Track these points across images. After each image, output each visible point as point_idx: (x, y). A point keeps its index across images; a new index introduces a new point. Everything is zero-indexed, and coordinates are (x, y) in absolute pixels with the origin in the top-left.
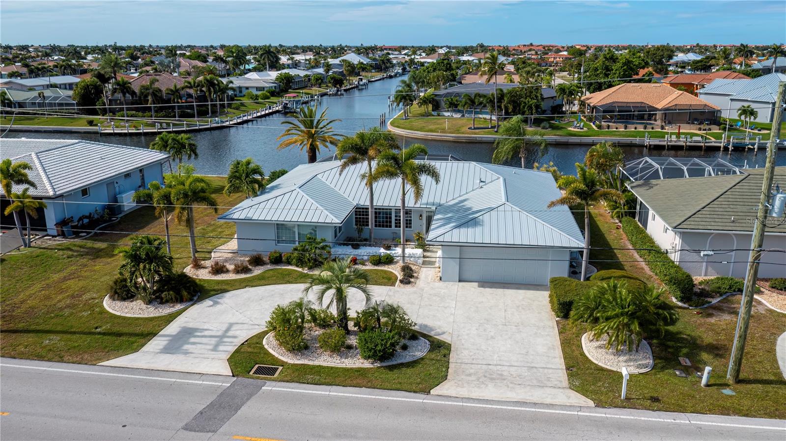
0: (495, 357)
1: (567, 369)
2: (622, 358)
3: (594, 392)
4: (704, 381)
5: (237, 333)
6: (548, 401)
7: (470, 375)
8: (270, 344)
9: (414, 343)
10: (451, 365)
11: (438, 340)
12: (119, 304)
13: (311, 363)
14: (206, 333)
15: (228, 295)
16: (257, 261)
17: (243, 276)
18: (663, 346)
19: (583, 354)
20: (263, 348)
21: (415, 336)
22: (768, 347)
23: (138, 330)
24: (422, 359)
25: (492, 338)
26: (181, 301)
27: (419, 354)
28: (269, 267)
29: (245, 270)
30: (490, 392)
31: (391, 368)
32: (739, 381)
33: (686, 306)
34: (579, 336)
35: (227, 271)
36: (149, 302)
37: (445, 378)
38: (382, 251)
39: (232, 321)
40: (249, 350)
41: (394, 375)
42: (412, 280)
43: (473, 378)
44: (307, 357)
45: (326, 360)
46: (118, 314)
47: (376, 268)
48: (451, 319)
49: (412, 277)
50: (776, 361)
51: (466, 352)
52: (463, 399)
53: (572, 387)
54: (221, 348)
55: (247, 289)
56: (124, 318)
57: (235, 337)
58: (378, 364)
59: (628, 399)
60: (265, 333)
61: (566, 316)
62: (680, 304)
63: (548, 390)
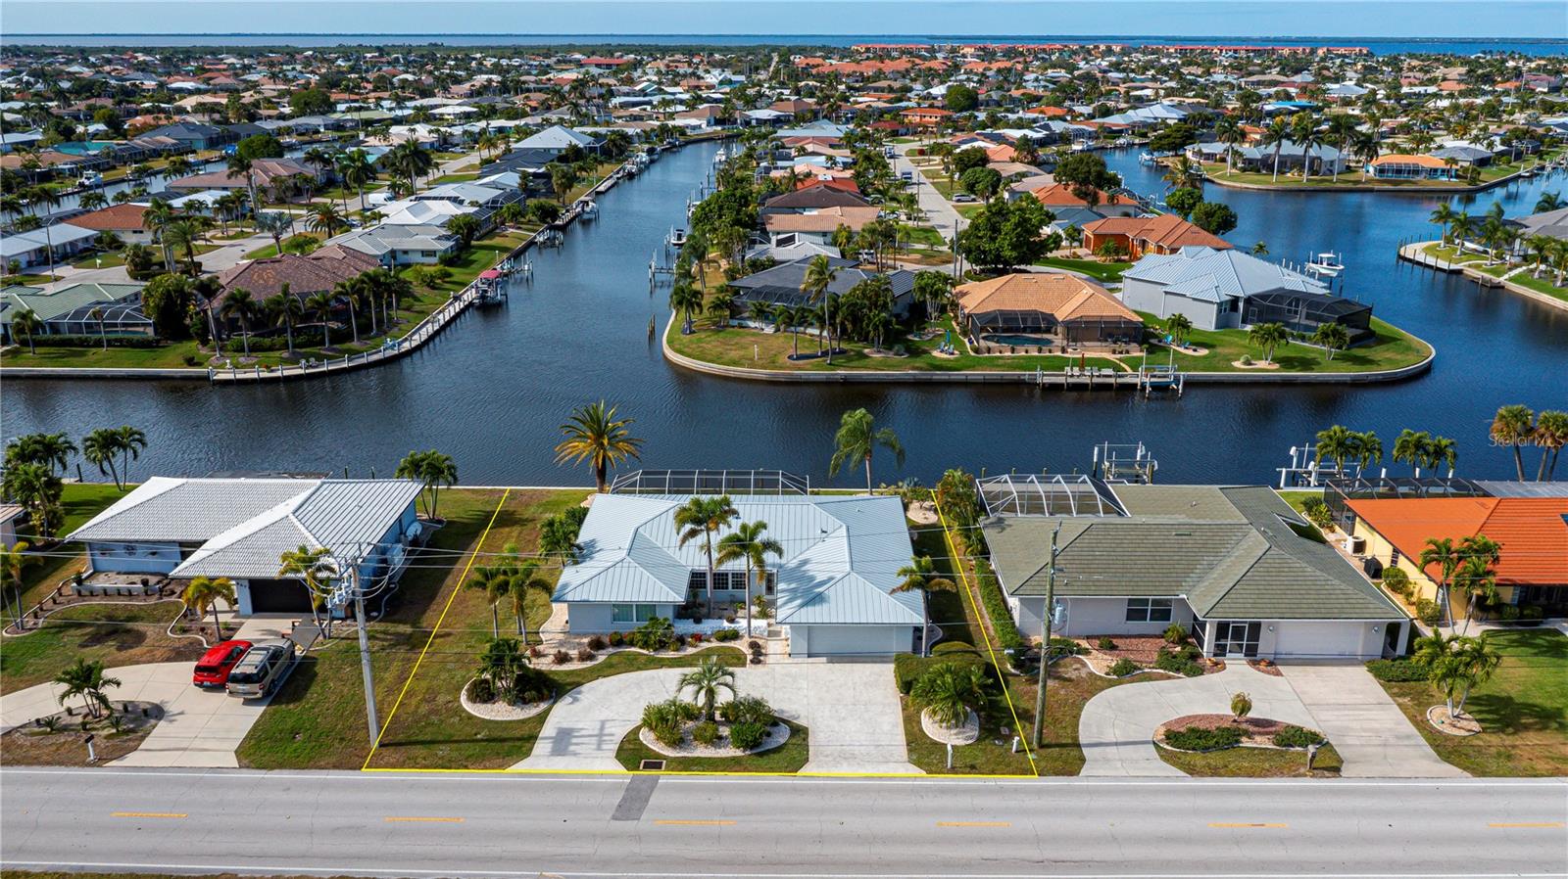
0: (847, 737)
1: (908, 745)
2: (953, 731)
3: (928, 764)
4: (1014, 749)
5: (613, 730)
6: (891, 774)
7: (827, 756)
8: (647, 738)
9: (776, 729)
10: (810, 748)
11: (798, 726)
12: (483, 706)
13: (690, 755)
14: (583, 733)
15: (585, 688)
16: (597, 645)
17: (589, 664)
18: (990, 718)
19: (921, 730)
20: (641, 743)
21: (776, 722)
22: (1075, 712)
23: (517, 734)
24: (785, 744)
25: (844, 719)
26: (542, 699)
27: (782, 741)
28: (611, 650)
29: (591, 657)
30: (844, 770)
31: (761, 755)
32: (1042, 746)
33: (1018, 672)
34: (919, 712)
35: (571, 659)
36: (512, 703)
37: (807, 760)
38: (726, 624)
39: (603, 718)
40: (631, 746)
41: (763, 761)
42: (762, 658)
43: (830, 758)
44: (685, 750)
45: (702, 751)
46: (487, 717)
47: (723, 644)
48: (805, 702)
49: (761, 654)
50: (1077, 725)
51: (822, 735)
52: (825, 778)
53: (911, 761)
54: (604, 747)
55: (601, 680)
56: (496, 722)
57: (612, 735)
58: (748, 752)
59: (953, 768)
60: (639, 728)
61: (908, 693)
62: (1013, 671)
63: (891, 765)
